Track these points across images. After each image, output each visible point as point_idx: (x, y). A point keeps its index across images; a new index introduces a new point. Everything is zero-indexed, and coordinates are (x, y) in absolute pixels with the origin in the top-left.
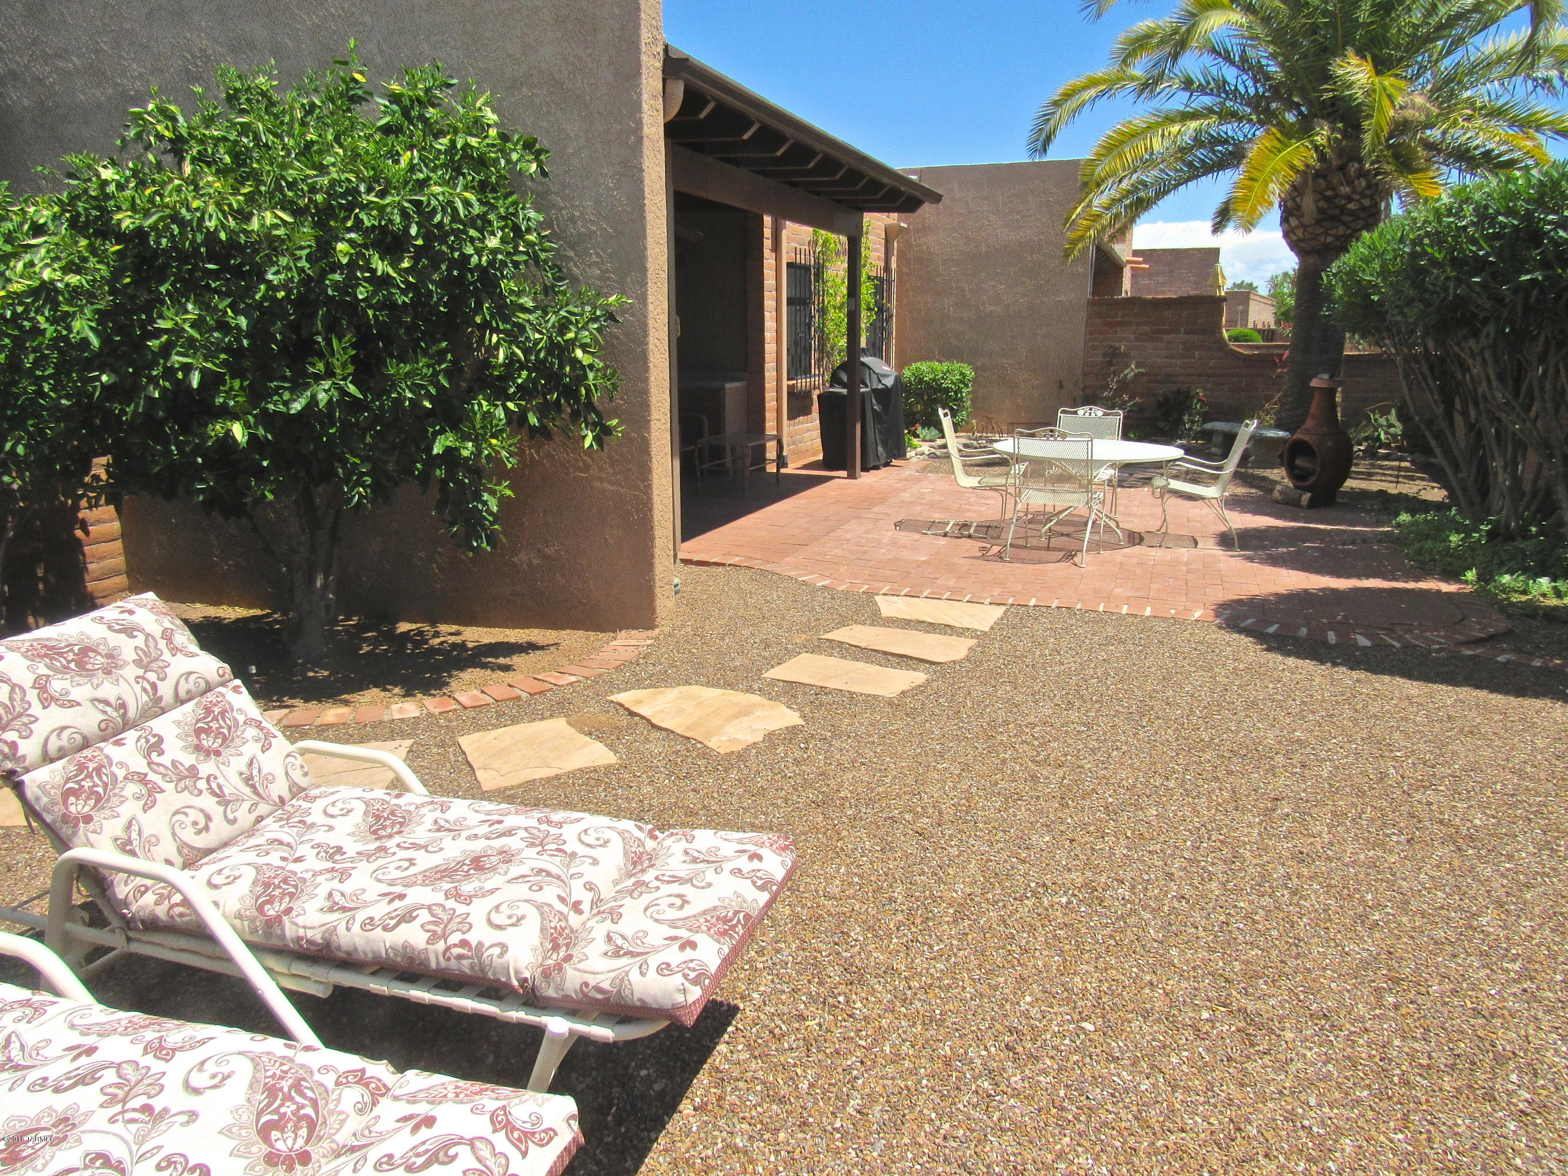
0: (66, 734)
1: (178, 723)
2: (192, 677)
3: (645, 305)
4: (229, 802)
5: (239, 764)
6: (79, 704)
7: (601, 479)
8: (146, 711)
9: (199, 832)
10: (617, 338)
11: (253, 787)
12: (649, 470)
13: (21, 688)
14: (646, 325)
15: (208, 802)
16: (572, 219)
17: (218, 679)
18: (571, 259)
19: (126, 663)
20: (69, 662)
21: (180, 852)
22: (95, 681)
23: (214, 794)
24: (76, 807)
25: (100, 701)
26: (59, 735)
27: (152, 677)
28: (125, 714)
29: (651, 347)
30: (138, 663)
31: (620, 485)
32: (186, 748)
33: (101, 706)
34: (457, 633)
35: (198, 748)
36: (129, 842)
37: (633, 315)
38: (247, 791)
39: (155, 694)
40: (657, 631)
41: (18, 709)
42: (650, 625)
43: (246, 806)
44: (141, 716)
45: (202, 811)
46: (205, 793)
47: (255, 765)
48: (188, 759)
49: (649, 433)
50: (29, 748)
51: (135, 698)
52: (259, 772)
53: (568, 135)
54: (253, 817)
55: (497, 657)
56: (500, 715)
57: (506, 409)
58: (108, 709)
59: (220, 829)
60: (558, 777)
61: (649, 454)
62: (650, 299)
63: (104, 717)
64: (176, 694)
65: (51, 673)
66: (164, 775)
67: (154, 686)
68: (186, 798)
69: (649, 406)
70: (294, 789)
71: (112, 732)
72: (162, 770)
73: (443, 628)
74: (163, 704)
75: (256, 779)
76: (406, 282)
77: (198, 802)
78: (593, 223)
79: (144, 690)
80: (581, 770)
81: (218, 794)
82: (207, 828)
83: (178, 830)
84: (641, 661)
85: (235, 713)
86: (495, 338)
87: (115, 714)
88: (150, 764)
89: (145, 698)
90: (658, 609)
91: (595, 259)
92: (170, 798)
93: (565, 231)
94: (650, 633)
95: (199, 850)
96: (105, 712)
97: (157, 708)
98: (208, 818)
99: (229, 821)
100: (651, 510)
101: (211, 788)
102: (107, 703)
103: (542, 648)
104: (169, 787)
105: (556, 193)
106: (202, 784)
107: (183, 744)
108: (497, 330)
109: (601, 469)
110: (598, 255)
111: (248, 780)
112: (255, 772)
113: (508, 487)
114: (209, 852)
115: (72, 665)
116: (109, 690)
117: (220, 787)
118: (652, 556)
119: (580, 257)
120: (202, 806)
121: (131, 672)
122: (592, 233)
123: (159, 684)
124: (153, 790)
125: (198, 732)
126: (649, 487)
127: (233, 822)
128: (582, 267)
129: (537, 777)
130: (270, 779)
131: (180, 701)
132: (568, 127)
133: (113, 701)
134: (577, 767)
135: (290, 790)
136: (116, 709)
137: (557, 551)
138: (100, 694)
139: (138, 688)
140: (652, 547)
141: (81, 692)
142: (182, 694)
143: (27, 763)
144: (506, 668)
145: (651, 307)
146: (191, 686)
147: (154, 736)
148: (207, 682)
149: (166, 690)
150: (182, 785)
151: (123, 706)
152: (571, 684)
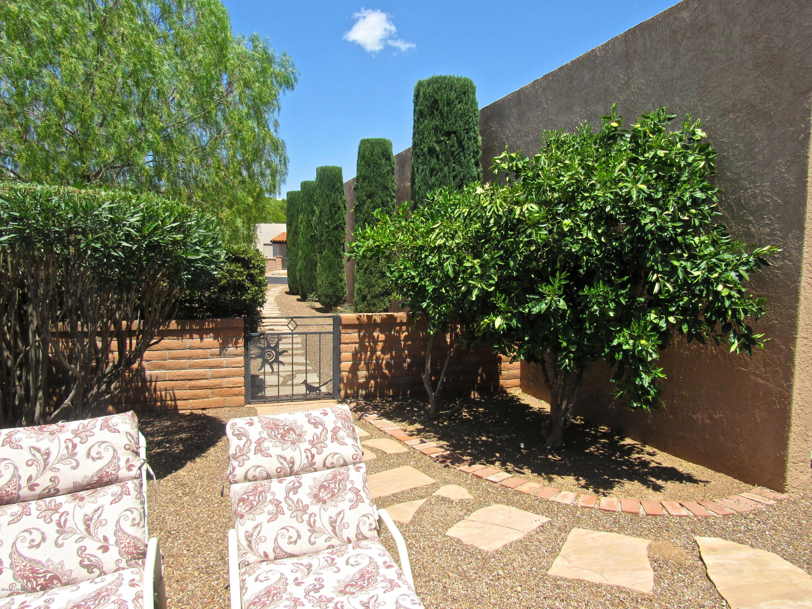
0: (258, 470)
1: (314, 479)
2: (336, 456)
3: (801, 253)
4: (316, 531)
5: (332, 511)
6: (271, 456)
7: (756, 375)
8: (304, 468)
9: (290, 543)
10: (777, 277)
11: (334, 528)
12: (792, 375)
13: (251, 441)
14: (800, 268)
15: (304, 528)
16: (755, 196)
17: (352, 460)
18: (750, 222)
19: (305, 440)
20: (279, 434)
21: (274, 551)
22: (285, 446)
23: (309, 524)
24: (242, 509)
25: (282, 457)
26: (255, 470)
27: (314, 451)
28: (292, 467)
29: (803, 284)
30: (311, 442)
31: (768, 381)
32: (309, 494)
33: (281, 460)
34: (653, 454)
35: (316, 496)
36: (252, 535)
37: (791, 261)
38: (330, 529)
39: (312, 461)
40: (785, 495)
41: (244, 451)
42: (781, 489)
43: (325, 536)
44: (301, 470)
45: (298, 531)
46: (305, 523)
47: (341, 516)
48: (307, 500)
49: (794, 347)
50: (240, 472)
51: (300, 460)
52: (341, 520)
53: (756, 140)
54: (327, 544)
55: (658, 479)
56: (616, 521)
57: (667, 321)
58: (284, 463)
59: (303, 545)
60: (599, 586)
61: (793, 363)
62: (805, 249)
63: (280, 466)
64: (324, 464)
65: (267, 437)
66: (289, 506)
67: (313, 456)
68: (293, 522)
69: (796, 327)
70: (360, 537)
71: (281, 475)
72: (290, 502)
73: (648, 449)
74: (315, 467)
75: (338, 524)
76: (600, 242)
77: (298, 526)
78: (768, 197)
79: (307, 457)
80: (618, 587)
81: (312, 526)
82: (295, 542)
83: (279, 538)
84: (751, 516)
85: (347, 483)
86: (655, 276)
87: (287, 466)
88: (287, 497)
89: (306, 461)
90: (789, 480)
91: (767, 221)
92: (285, 520)
93: (748, 204)
94: (779, 496)
95: (286, 553)
96: (282, 464)
97: (311, 467)
98: (299, 536)
99: (310, 542)
100: (790, 404)
101: (309, 521)
102: (285, 459)
103: (696, 482)
104: (288, 513)
105: (745, 179)
106: (306, 517)
107: (309, 491)
108: (658, 272)
109: (757, 368)
110: (770, 219)
111: (333, 523)
112: (339, 520)
113: (662, 372)
114: (292, 556)
115: (279, 436)
116: (289, 453)
117: (315, 521)
118: (787, 438)
119: (757, 221)
120: (299, 530)
121: (306, 445)
122: (768, 203)
123: (316, 455)
124: (279, 511)
125: (322, 487)
126: (790, 387)
127: (312, 543)
128: (757, 227)
129: (587, 579)
130: (346, 526)
131: (325, 466)
132: (757, 135)
133: (288, 458)
134: (618, 584)
135: (357, 536)
136: (288, 463)
137: (721, 418)
138: (283, 454)
139: (304, 455)
140: (788, 431)
141: (275, 451)
142: (328, 464)
143: (236, 479)
144: (657, 488)
145: (805, 255)
146: (334, 460)
147: (299, 483)
148: (345, 461)
149: (319, 460)
150: (295, 514)
151: (293, 463)
152: (680, 516)
